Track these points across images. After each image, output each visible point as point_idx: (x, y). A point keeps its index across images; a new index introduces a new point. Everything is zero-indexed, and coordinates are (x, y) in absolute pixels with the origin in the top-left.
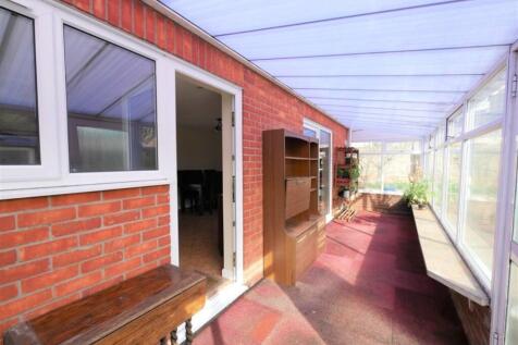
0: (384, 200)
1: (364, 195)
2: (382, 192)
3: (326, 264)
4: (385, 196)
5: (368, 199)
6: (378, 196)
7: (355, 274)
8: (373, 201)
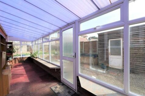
0: (22, 59)
1: (15, 59)
2: (21, 57)
3: (16, 82)
4: (22, 58)
5: (17, 60)
6: (20, 58)
7: (28, 79)
8: (18, 60)
